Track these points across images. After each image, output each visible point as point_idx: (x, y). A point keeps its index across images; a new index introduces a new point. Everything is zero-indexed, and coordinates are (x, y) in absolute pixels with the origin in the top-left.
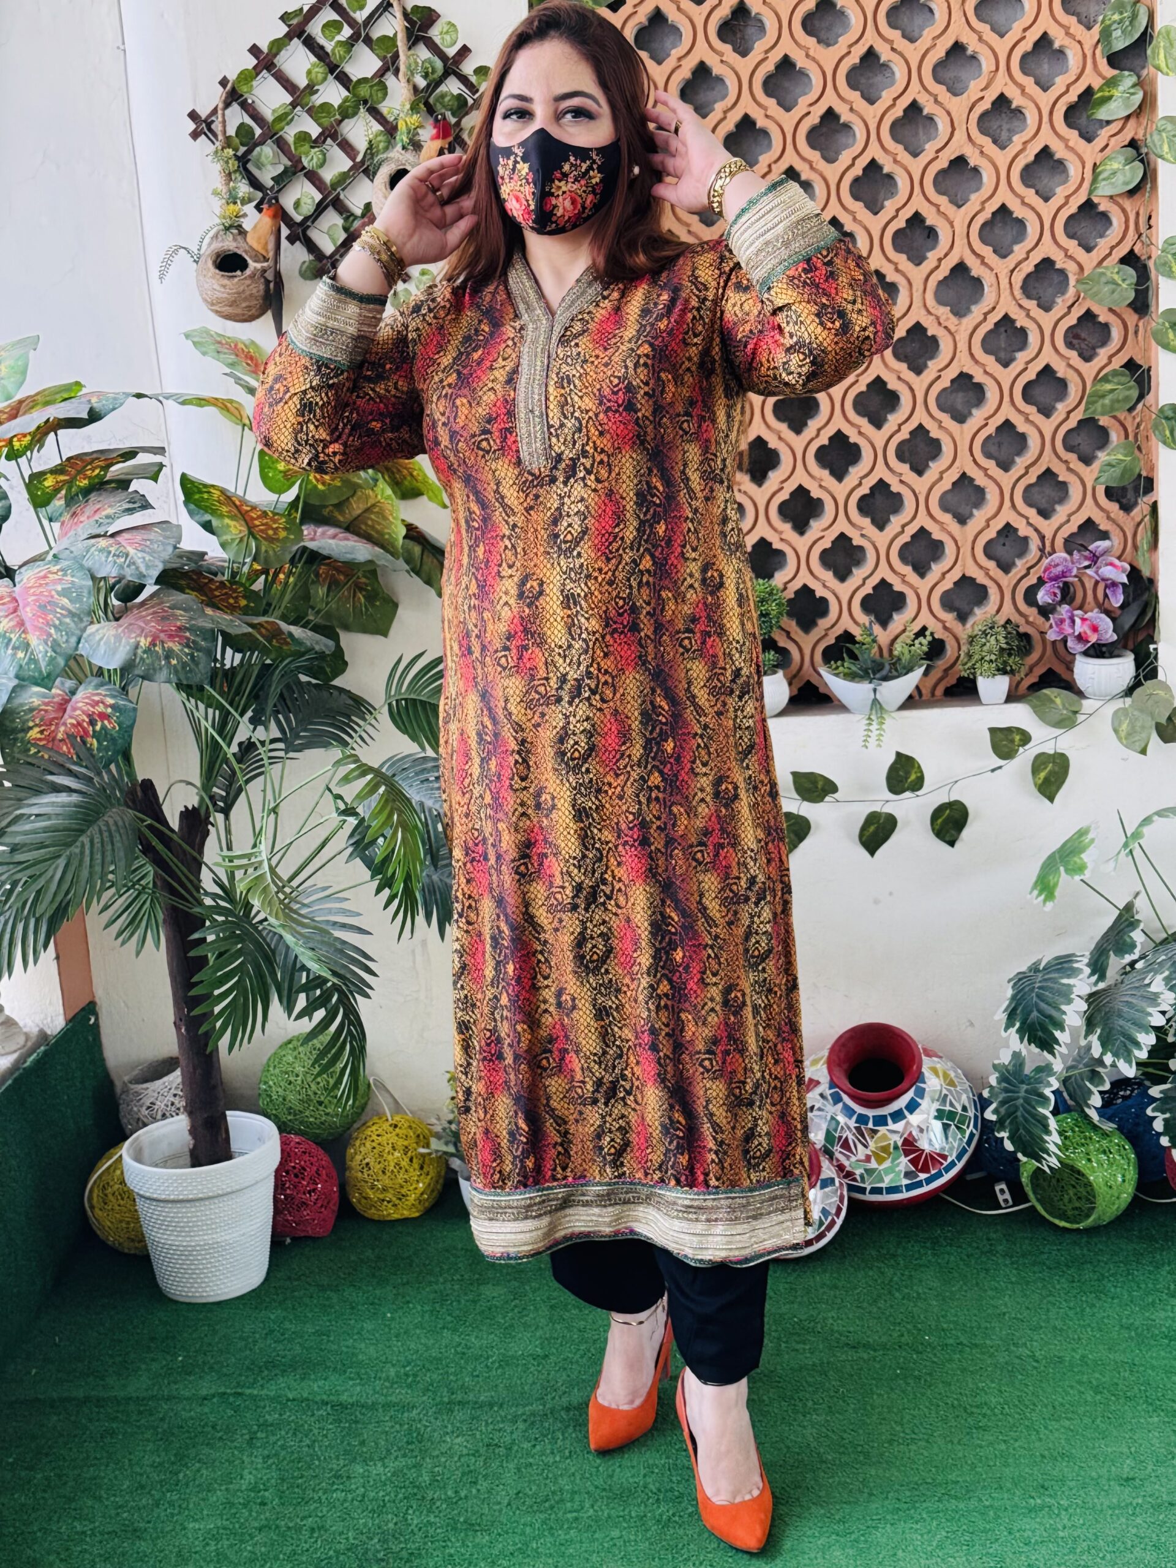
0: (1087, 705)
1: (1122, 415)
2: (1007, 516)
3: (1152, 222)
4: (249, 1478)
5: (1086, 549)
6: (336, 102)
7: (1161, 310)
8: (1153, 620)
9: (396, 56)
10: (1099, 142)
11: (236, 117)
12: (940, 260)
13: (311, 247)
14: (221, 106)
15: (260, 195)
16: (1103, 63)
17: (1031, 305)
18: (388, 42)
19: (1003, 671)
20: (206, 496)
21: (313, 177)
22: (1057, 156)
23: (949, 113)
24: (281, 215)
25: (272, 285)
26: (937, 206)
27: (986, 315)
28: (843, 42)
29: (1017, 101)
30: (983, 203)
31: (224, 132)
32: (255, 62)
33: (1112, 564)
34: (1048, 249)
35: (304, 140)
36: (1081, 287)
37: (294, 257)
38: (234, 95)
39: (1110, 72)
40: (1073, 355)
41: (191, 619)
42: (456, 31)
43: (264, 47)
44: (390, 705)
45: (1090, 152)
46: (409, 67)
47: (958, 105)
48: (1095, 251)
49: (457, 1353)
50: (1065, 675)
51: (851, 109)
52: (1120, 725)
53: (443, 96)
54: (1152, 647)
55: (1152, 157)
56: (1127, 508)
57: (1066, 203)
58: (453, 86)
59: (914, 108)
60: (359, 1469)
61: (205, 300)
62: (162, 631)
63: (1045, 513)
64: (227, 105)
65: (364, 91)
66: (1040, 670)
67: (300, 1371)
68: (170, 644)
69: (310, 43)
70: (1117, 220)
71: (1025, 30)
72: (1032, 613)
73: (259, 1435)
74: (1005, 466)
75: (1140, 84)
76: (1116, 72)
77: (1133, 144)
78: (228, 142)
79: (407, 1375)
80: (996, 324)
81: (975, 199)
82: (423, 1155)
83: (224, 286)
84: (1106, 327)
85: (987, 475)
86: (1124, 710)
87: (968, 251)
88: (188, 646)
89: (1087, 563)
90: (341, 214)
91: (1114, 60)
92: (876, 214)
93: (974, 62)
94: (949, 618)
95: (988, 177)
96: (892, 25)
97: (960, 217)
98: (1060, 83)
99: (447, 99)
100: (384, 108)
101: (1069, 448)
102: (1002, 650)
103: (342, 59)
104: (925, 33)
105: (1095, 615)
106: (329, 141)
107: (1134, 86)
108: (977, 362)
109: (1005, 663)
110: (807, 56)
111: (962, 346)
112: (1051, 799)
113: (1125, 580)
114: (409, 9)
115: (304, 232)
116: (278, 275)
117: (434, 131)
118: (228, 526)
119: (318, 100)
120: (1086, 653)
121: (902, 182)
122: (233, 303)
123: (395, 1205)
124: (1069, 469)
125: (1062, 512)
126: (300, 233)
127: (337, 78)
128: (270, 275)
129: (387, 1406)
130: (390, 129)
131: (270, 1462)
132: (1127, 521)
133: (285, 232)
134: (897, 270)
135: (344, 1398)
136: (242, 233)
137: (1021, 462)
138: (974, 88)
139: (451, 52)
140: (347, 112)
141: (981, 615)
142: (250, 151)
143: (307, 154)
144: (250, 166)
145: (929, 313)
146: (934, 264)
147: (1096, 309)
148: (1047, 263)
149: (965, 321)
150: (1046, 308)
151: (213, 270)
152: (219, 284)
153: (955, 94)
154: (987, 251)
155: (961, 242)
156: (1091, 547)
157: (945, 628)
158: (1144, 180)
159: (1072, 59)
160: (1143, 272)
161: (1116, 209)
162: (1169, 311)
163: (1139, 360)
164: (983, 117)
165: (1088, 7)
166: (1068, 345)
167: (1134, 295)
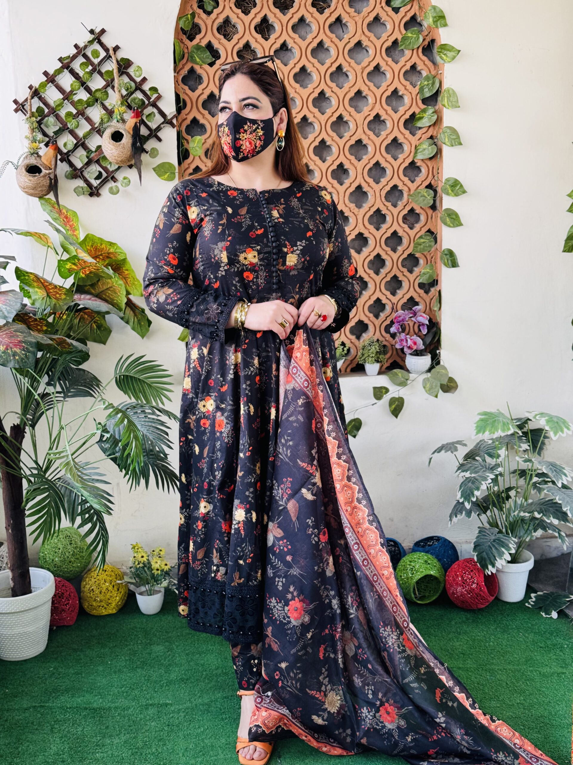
0: (412, 376)
1: (425, 253)
2: (378, 295)
3: (439, 171)
4: (54, 749)
5: (411, 309)
6: (85, 99)
7: (444, 208)
8: (439, 341)
9: (113, 80)
10: (418, 136)
11: (36, 103)
12: (351, 183)
13: (71, 164)
14: (29, 98)
15: (47, 139)
16: (420, 102)
17: (389, 204)
18: (110, 73)
19: (377, 361)
20: (27, 278)
21: (72, 133)
22: (400, 141)
23: (355, 121)
24: (58, 150)
25: (53, 181)
26: (350, 160)
27: (370, 208)
28: (311, 87)
29: (384, 116)
30: (369, 160)
31: (31, 110)
32: (46, 79)
33: (421, 316)
34: (395, 181)
35: (70, 115)
36: (410, 197)
37: (63, 168)
38: (36, 93)
39: (423, 107)
40: (406, 226)
41: (25, 337)
42: (141, 70)
43: (51, 72)
44: (116, 378)
45: (414, 140)
46: (120, 85)
47: (359, 117)
48: (415, 183)
49: (145, 680)
50: (401, 363)
51: (314, 116)
52: (426, 384)
53: (135, 99)
54: (438, 351)
55: (439, 143)
56: (427, 292)
57: (404, 161)
58: (139, 95)
59: (340, 117)
60: (108, 741)
61: (20, 186)
62: (11, 343)
63: (394, 294)
64: (32, 98)
65: (98, 95)
66: (390, 361)
67: (70, 693)
68: (15, 349)
69: (73, 72)
70: (424, 170)
71: (388, 86)
72: (388, 336)
73: (55, 726)
74: (377, 273)
75: (435, 112)
76: (425, 106)
77: (431, 137)
78: (33, 115)
79: (123, 692)
80: (374, 212)
81: (365, 158)
82: (119, 584)
83: (30, 180)
84: (418, 215)
85: (370, 277)
86: (427, 379)
87: (363, 180)
88: (24, 350)
89: (411, 315)
90: (85, 150)
91: (425, 101)
92: (324, 162)
93: (365, 100)
94: (353, 338)
95: (370, 149)
96: (332, 80)
97: (360, 165)
98: (402, 110)
99: (137, 101)
100: (107, 103)
101: (403, 266)
102: (377, 352)
103: (88, 80)
104: (345, 85)
105: (415, 337)
106: (80, 116)
107: (433, 113)
108: (366, 228)
109: (378, 358)
110: (296, 92)
111: (360, 221)
112: (396, 417)
113: (428, 323)
114: (119, 59)
115: (68, 157)
116: (56, 176)
117: (133, 115)
118: (37, 292)
119: (76, 98)
120: (411, 354)
121: (335, 149)
122: (34, 188)
123: (105, 608)
124: (404, 275)
125: (400, 293)
126: (66, 158)
127: (85, 89)
128: (52, 176)
129: (116, 708)
130: (110, 113)
131: (63, 740)
132: (427, 298)
133: (59, 157)
134: (333, 187)
135: (95, 705)
136: (39, 156)
137: (383, 271)
138: (366, 110)
139: (138, 80)
140: (89, 104)
141: (365, 336)
142: (42, 119)
143: (70, 122)
144: (42, 126)
145: (346, 206)
146: (349, 185)
147: (415, 207)
148: (395, 187)
149: (361, 210)
150: (395, 206)
151: (25, 173)
152: (28, 179)
153: (359, 112)
154: (371, 181)
155: (360, 177)
156: (413, 309)
157: (351, 342)
158: (436, 154)
159: (407, 100)
160: (435, 191)
161: (424, 165)
162: (447, 210)
163: (433, 230)
164: (370, 122)
165: (414, 78)
166: (404, 222)
167: (432, 202)
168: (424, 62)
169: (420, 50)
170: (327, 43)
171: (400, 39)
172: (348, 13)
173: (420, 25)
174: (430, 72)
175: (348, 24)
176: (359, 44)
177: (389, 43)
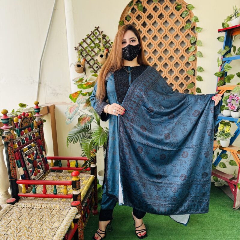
1: (191, 89)
3: (196, 65)
9: (101, 41)
10: (189, 54)
11: (80, 48)
13: (89, 64)
15: (83, 57)
16: (190, 44)
17: (180, 74)
18: (100, 39)
21: (90, 55)
22: (184, 56)
23: (170, 50)
24: (86, 60)
26: (169, 62)
27: (174, 75)
28: (157, 41)
29: (179, 49)
34: (182, 68)
35: (89, 51)
36: (187, 72)
37: (87, 66)
39: (191, 46)
40: (185, 81)
42: (109, 38)
43: (84, 39)
45: (188, 56)
47: (172, 49)
48: (188, 68)
51: (158, 49)
53: (107, 46)
55: (196, 56)
57: (185, 62)
59: (166, 49)
61: (76, 70)
64: (79, 46)
65: (96, 45)
69: (90, 39)
70: (191, 64)
71: (180, 40)
75: (195, 47)
77: (194, 55)
78: (79, 51)
80: (176, 77)
81: (173, 61)
83: (78, 69)
84: (189, 78)
90: (93, 60)
91: (192, 44)
92: (161, 62)
93: (174, 44)
95: (175, 58)
96: (164, 39)
97: (171, 63)
98: (185, 47)
103: (94, 41)
104: (168, 40)
106: (92, 51)
108: (173, 81)
110: (153, 42)
111: (171, 79)
114: (103, 35)
115: (89, 62)
117: (106, 50)
119: (91, 46)
121: (164, 59)
122: (79, 71)
127: (93, 43)
128: (84, 68)
130: (100, 50)
133: (86, 62)
134: (163, 70)
136: (80, 62)
138: (174, 47)
139: (108, 40)
140: (94, 47)
142: (82, 52)
143: (89, 53)
144: (82, 54)
146: (168, 69)
147: (188, 75)
149: (172, 76)
150: (182, 75)
151: (77, 67)
154: (175, 67)
155: (171, 66)
158: (195, 59)
159: (186, 44)
160: (195, 71)
161: (191, 63)
162: (198, 76)
163: (194, 82)
164: (175, 51)
165: (188, 37)
166: (185, 80)
167: (193, 74)
168: (191, 32)
169: (191, 29)
170: (162, 28)
171: (184, 26)
172: (169, 19)
173: (191, 22)
174: (193, 35)
175: (169, 23)
176: (172, 28)
177: (181, 28)
